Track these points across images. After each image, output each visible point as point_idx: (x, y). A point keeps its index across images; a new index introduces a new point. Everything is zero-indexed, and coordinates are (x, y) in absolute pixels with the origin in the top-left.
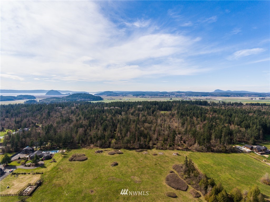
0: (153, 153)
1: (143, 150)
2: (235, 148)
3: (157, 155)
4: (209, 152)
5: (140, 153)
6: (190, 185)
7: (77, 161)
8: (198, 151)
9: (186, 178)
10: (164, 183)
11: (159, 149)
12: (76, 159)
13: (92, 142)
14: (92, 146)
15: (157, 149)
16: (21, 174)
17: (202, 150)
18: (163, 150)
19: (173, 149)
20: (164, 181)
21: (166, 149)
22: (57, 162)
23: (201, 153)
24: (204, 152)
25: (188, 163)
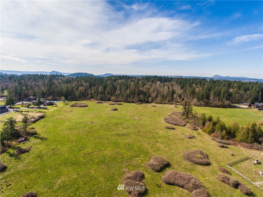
0: (152, 105)
1: (142, 103)
2: (234, 105)
3: (156, 106)
4: (208, 106)
5: (139, 105)
6: (188, 123)
7: (78, 107)
8: (197, 106)
9: (185, 119)
10: (163, 121)
11: (158, 103)
12: (77, 106)
13: (92, 97)
14: (92, 100)
15: (156, 103)
16: (24, 112)
17: (201, 105)
18: (162, 104)
19: (172, 104)
20: (163, 120)
21: (165, 104)
22: (59, 107)
23: (199, 107)
24: (202, 107)
25: (186, 107)
